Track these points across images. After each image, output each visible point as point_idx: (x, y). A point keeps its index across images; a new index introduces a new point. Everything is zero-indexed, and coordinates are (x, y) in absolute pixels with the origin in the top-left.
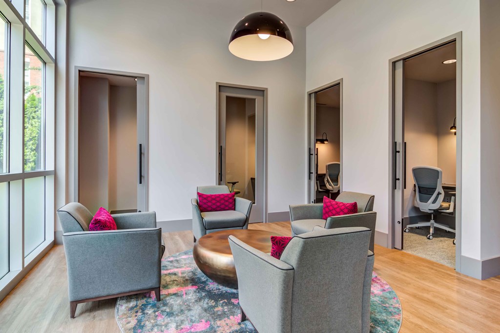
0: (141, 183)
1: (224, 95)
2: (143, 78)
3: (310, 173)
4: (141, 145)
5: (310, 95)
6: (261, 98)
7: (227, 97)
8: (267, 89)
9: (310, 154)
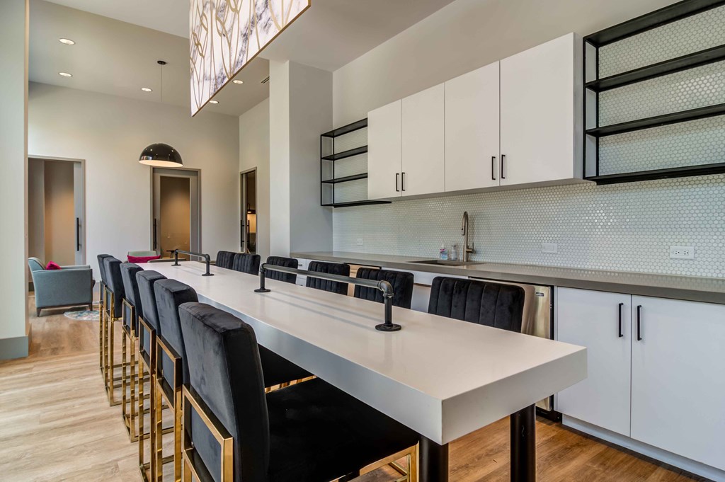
0: (78, 250)
1: (158, 175)
2: (80, 163)
3: (242, 241)
4: (78, 219)
5: (242, 175)
6: (195, 177)
7: (161, 177)
8: (200, 170)
9: (242, 226)
